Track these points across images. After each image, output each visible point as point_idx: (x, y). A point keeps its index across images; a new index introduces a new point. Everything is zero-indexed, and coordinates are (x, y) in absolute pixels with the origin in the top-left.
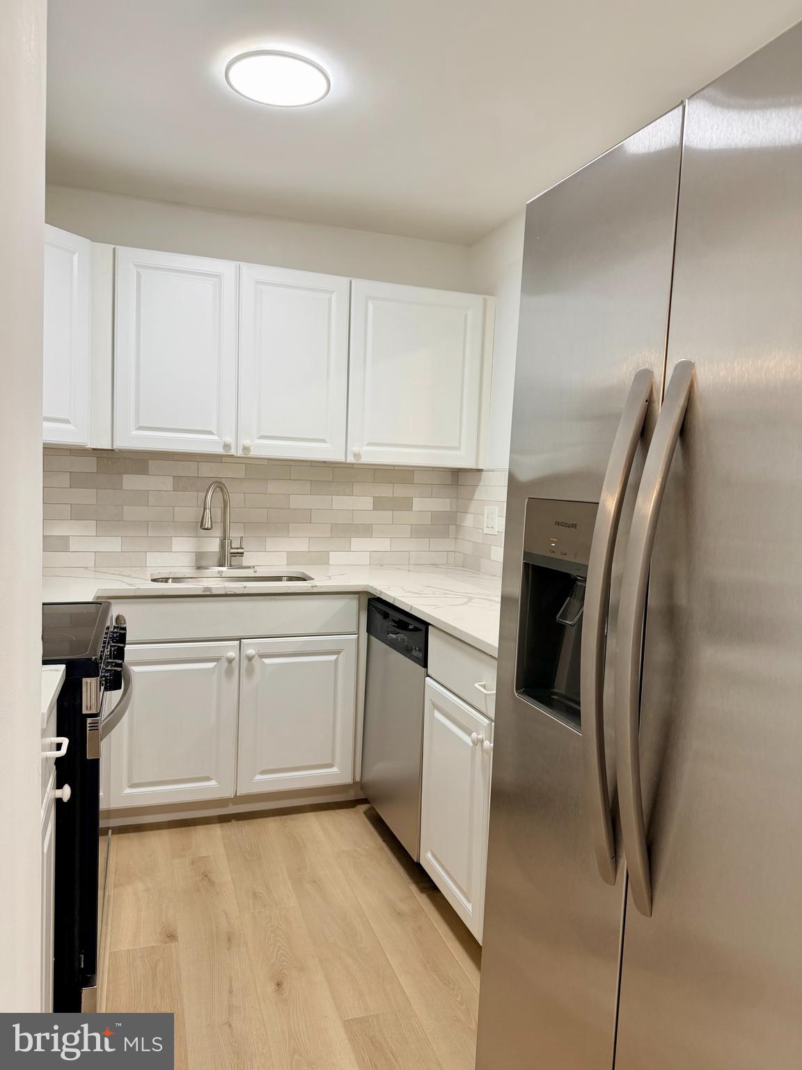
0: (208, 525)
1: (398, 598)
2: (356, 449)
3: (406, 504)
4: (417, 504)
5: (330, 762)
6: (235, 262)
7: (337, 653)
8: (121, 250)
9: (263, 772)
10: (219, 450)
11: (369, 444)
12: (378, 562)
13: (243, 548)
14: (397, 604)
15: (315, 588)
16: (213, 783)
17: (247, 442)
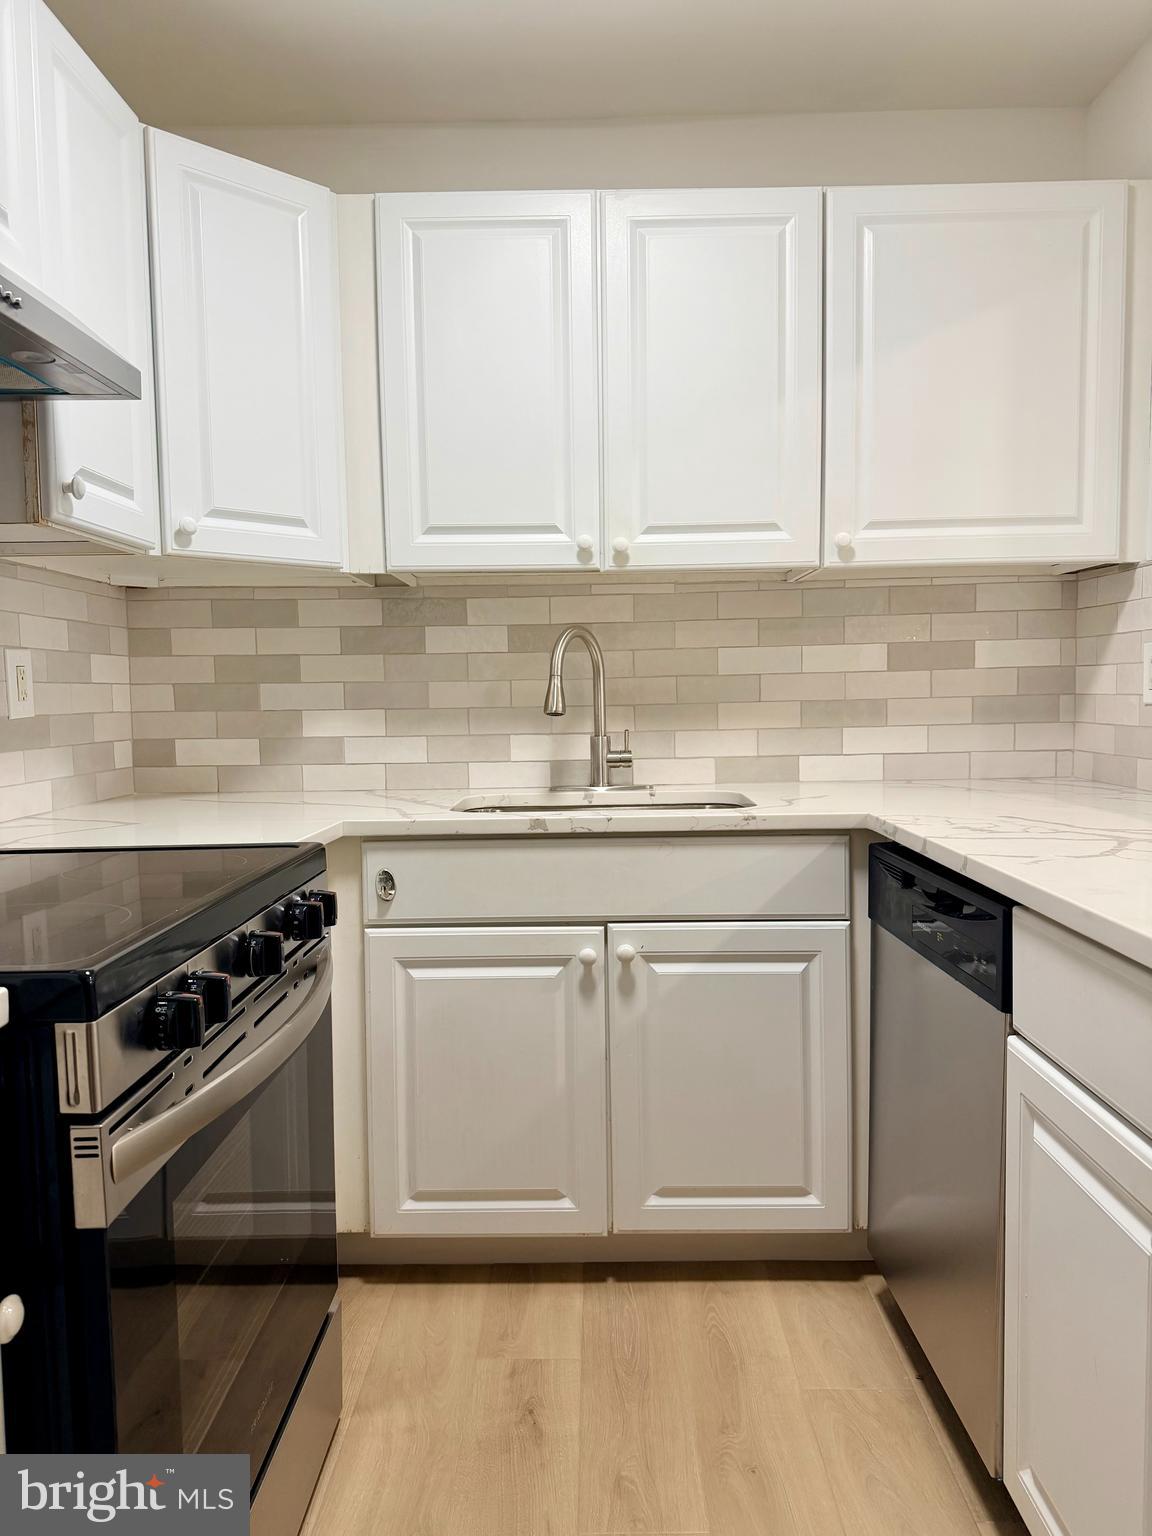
0: (556, 704)
1: (932, 840)
2: (842, 536)
3: (960, 655)
4: (986, 654)
5: (800, 1184)
6: (592, 191)
7: (806, 957)
8: (385, 199)
9: (664, 1193)
10: (571, 562)
11: (873, 525)
12: (900, 775)
13: (630, 752)
14: (931, 855)
15: (751, 822)
16: (566, 1204)
17: (620, 540)
